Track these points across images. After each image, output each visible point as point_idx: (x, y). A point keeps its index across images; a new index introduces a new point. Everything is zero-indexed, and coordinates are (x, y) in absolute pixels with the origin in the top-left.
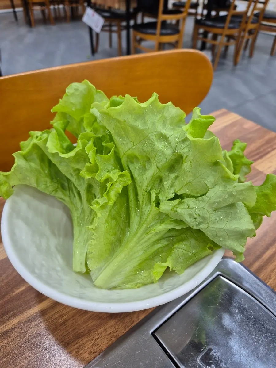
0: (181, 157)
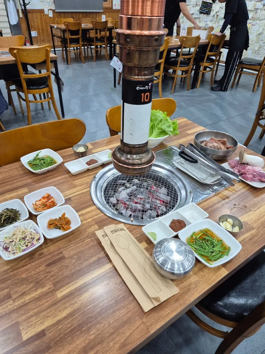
0: (162, 119)
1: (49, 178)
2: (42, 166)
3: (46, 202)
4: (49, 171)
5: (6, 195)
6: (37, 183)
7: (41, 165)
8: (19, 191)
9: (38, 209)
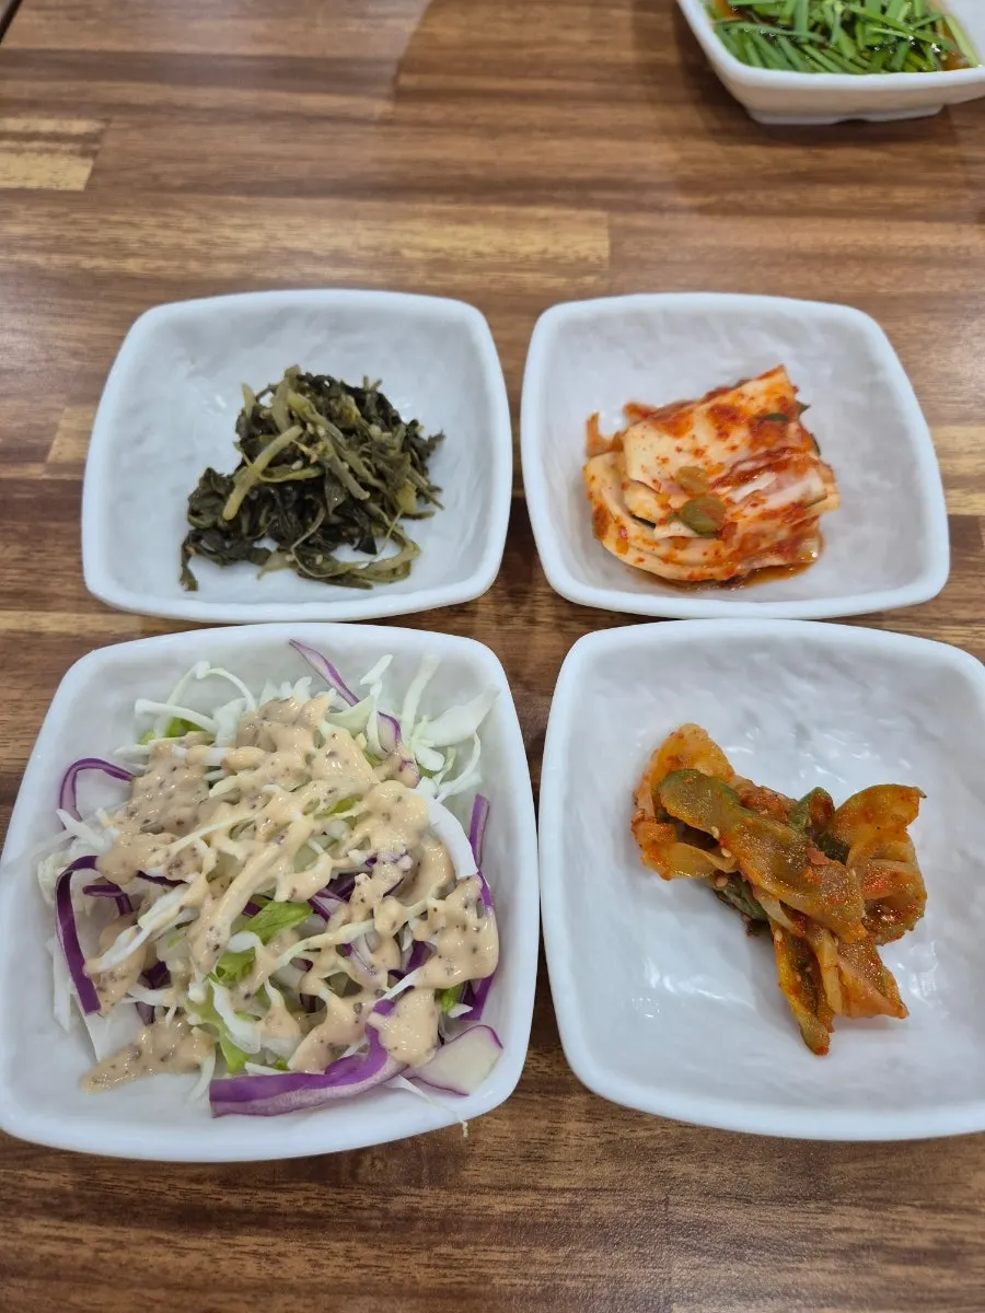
1: (836, 195)
2: (821, 47)
3: (722, 482)
4: (855, 129)
5: (415, 216)
6: (703, 210)
7: (817, 37)
8: (531, 220)
9: (612, 532)
